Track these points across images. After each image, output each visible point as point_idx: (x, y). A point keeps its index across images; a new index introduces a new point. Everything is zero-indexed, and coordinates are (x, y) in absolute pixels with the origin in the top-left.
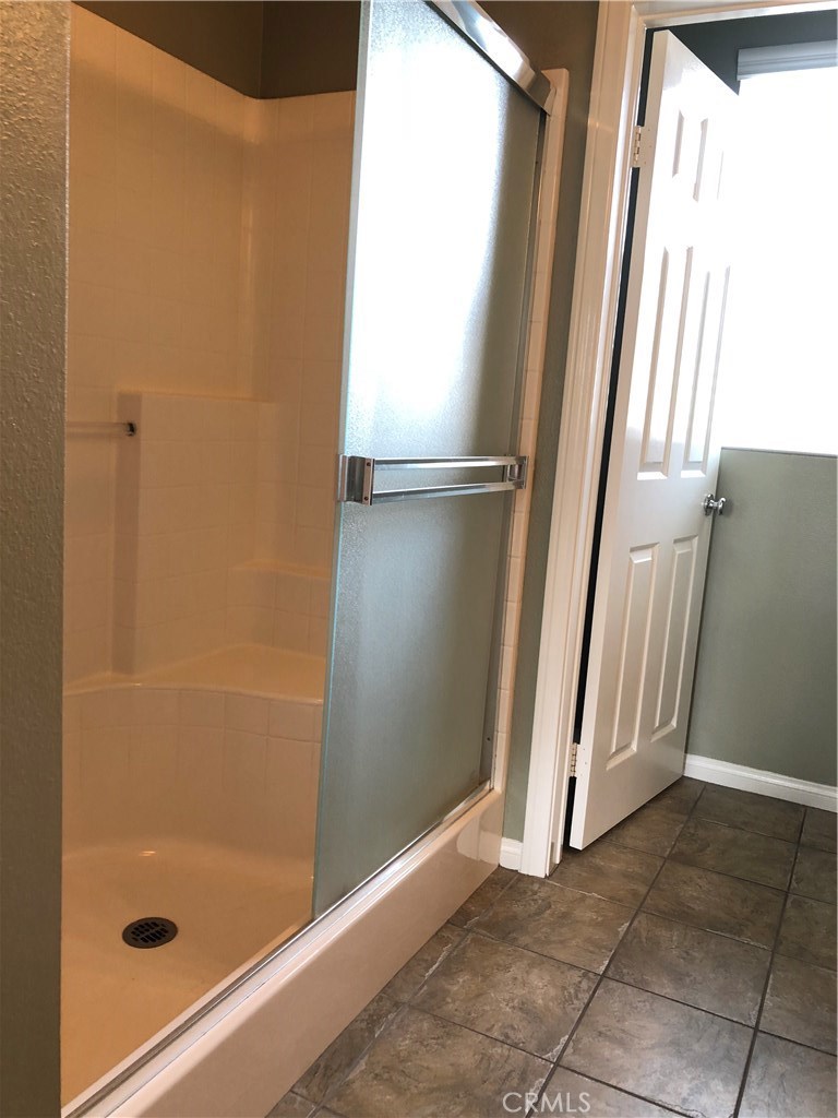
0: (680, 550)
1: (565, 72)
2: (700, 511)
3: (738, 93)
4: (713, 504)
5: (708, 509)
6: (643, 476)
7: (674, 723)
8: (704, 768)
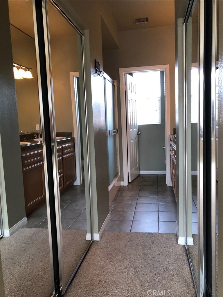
0: (135, 140)
1: (116, 80)
2: (137, 135)
3: (132, 76)
4: (138, 133)
5: (138, 134)
6: (131, 130)
7: (138, 166)
8: (142, 172)
